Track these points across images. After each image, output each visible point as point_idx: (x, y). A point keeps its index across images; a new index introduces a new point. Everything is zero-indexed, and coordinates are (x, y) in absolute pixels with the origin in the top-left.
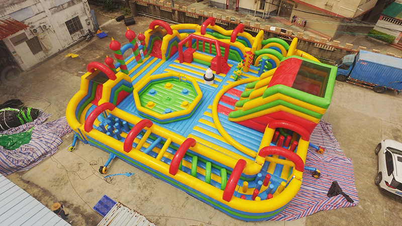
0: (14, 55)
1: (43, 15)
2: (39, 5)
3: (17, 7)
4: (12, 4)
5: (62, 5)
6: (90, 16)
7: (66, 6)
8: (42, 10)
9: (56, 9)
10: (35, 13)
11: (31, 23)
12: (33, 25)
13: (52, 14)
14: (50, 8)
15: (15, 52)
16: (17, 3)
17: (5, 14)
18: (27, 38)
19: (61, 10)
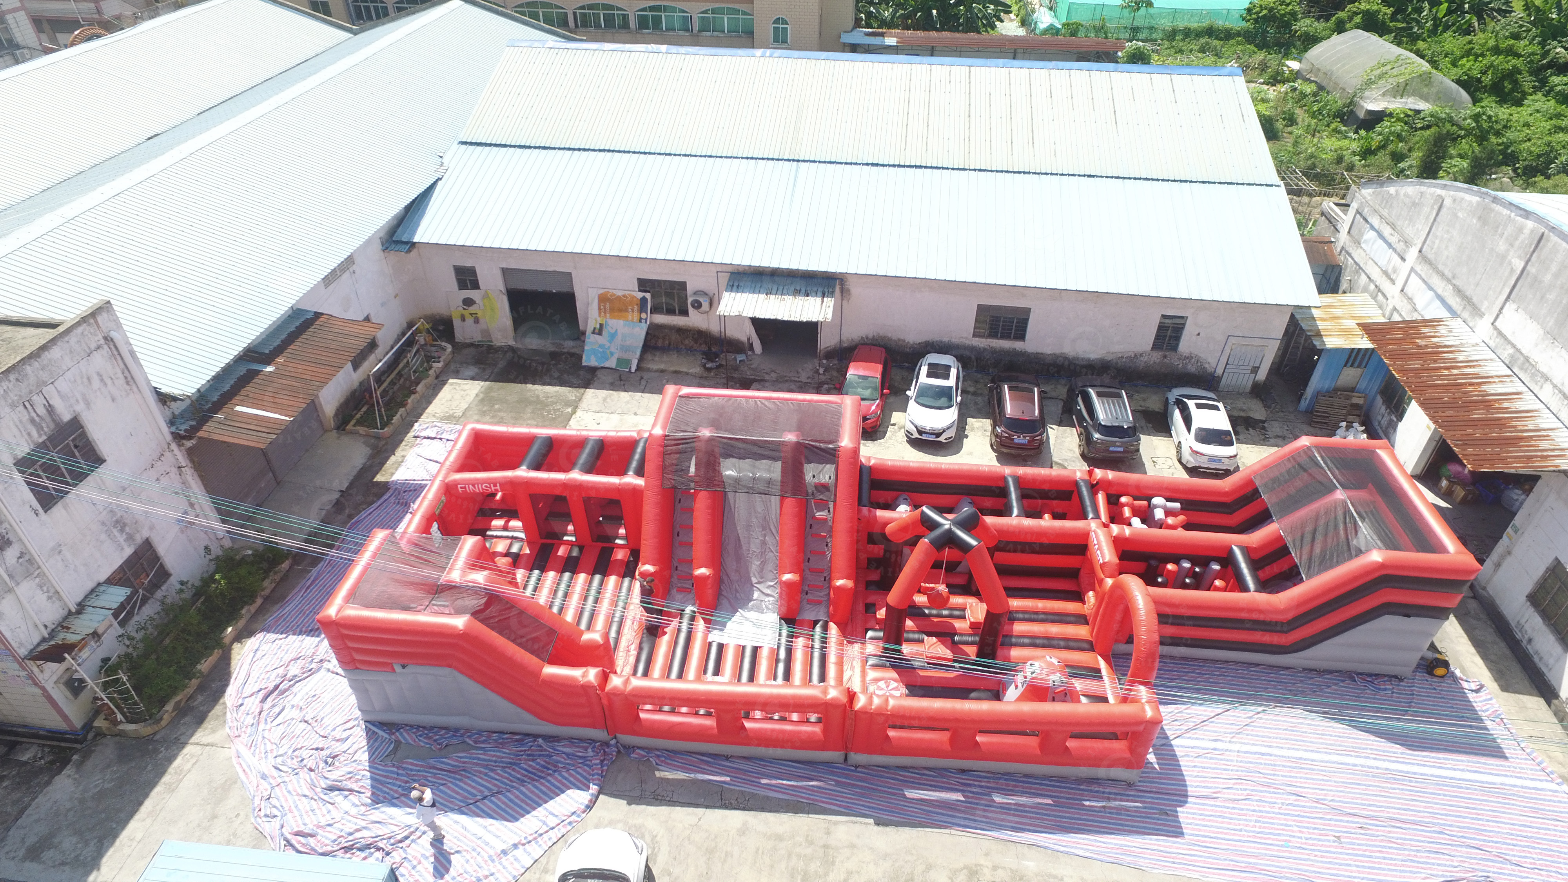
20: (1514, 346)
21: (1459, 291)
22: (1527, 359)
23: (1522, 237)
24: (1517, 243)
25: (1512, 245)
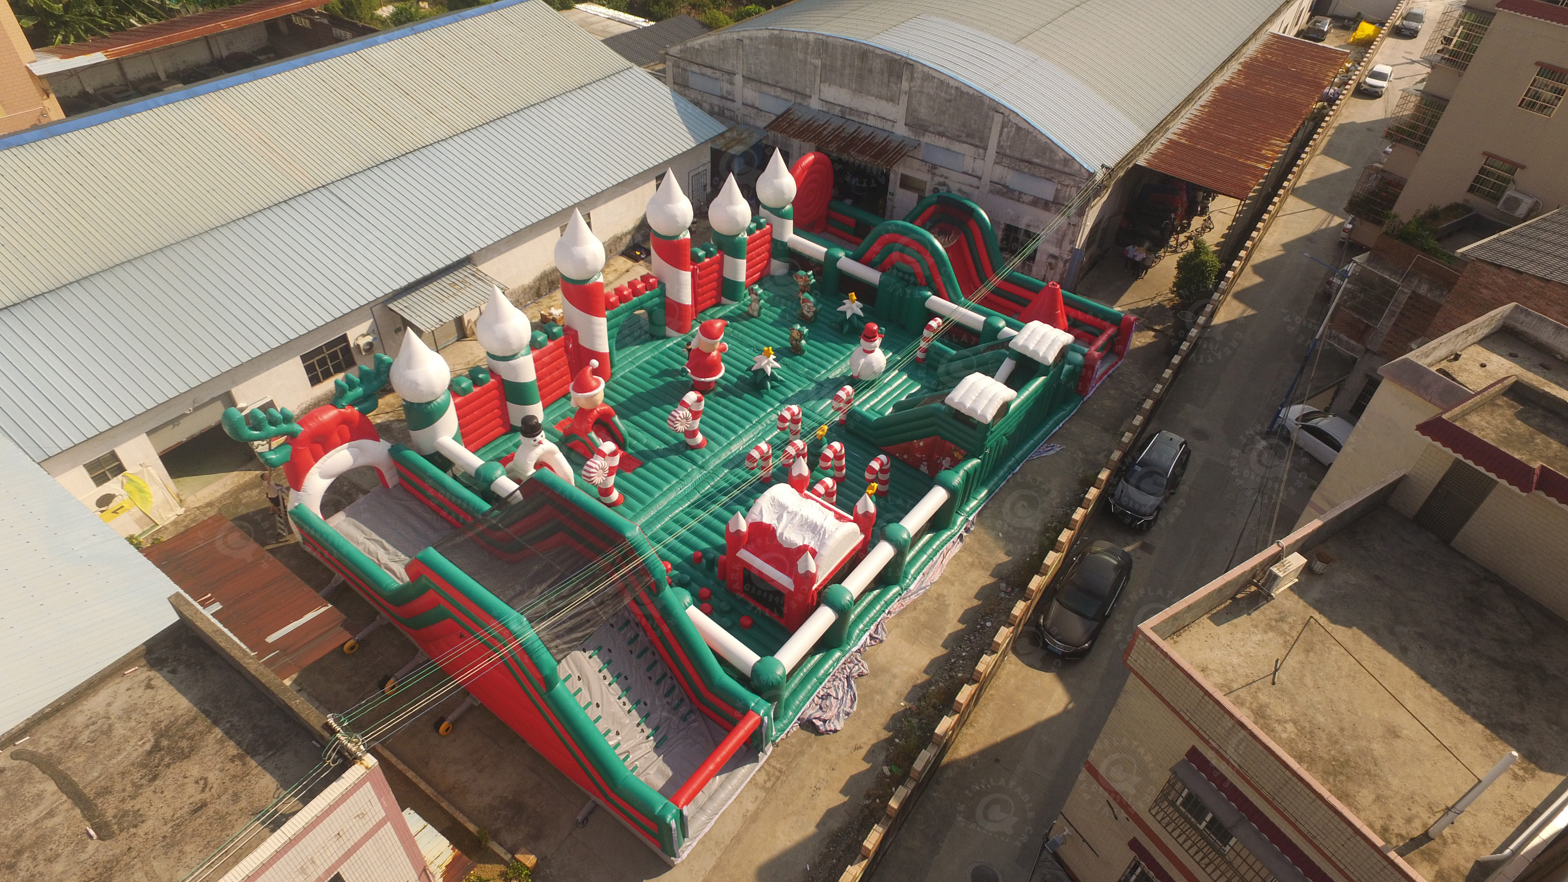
0: (889, 196)
1: (975, 181)
2: (979, 162)
3: (943, 142)
4: (941, 134)
5: (1020, 193)
6: (1066, 257)
7: (1025, 198)
8: (979, 174)
9: (1005, 190)
10: (965, 170)
11: (946, 178)
12: (947, 182)
13: (991, 191)
14: (995, 180)
15: (893, 195)
16: (947, 137)
17: (921, 139)
18: (923, 191)
19: (1011, 199)
20: (839, 105)
21: (785, 89)
22: (851, 109)
23: (810, 47)
24: (809, 51)
25: (806, 53)
